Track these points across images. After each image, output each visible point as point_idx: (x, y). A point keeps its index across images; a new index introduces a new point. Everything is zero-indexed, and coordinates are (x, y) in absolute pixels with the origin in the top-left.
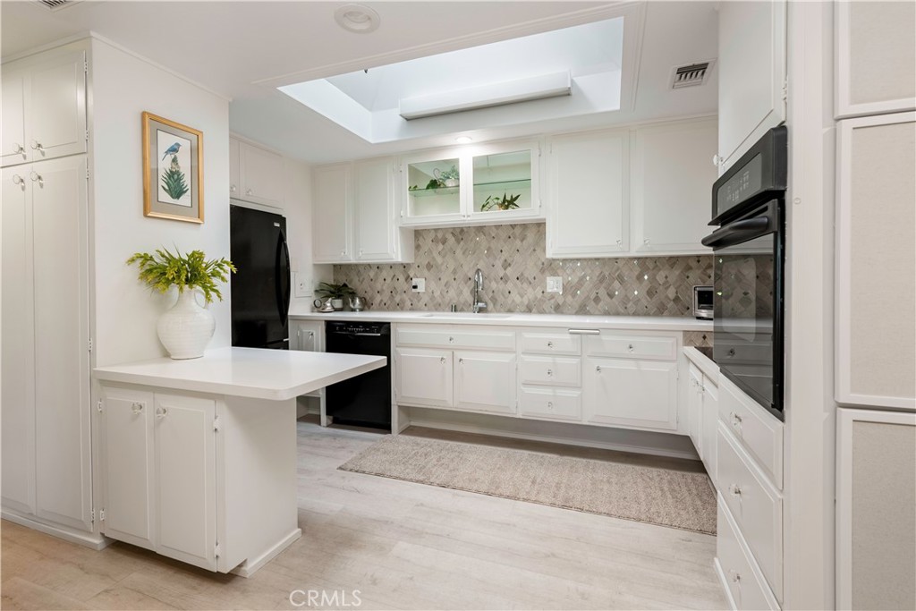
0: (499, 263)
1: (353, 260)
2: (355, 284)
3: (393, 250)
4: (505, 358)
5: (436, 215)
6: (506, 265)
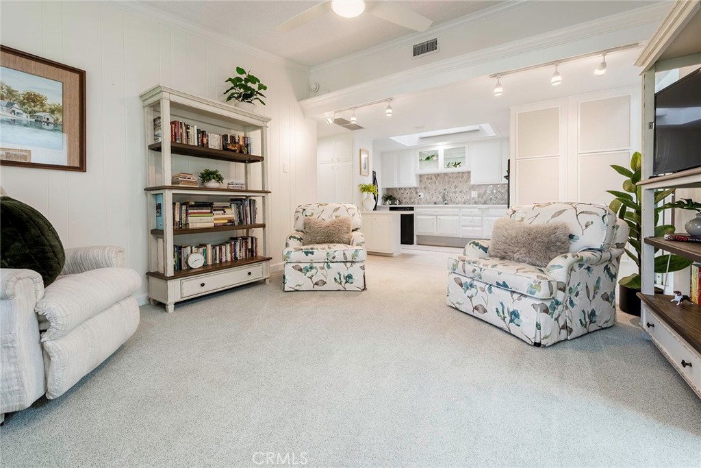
0: (453, 187)
1: (397, 186)
2: (396, 195)
3: (413, 183)
4: (456, 218)
5: (429, 169)
6: (456, 187)
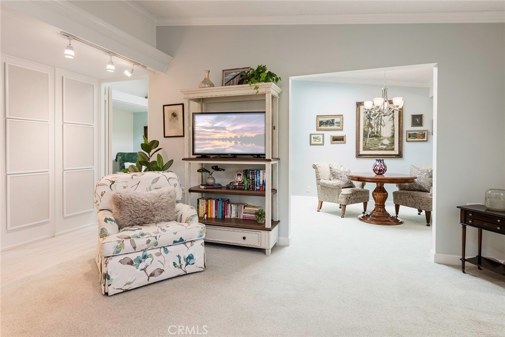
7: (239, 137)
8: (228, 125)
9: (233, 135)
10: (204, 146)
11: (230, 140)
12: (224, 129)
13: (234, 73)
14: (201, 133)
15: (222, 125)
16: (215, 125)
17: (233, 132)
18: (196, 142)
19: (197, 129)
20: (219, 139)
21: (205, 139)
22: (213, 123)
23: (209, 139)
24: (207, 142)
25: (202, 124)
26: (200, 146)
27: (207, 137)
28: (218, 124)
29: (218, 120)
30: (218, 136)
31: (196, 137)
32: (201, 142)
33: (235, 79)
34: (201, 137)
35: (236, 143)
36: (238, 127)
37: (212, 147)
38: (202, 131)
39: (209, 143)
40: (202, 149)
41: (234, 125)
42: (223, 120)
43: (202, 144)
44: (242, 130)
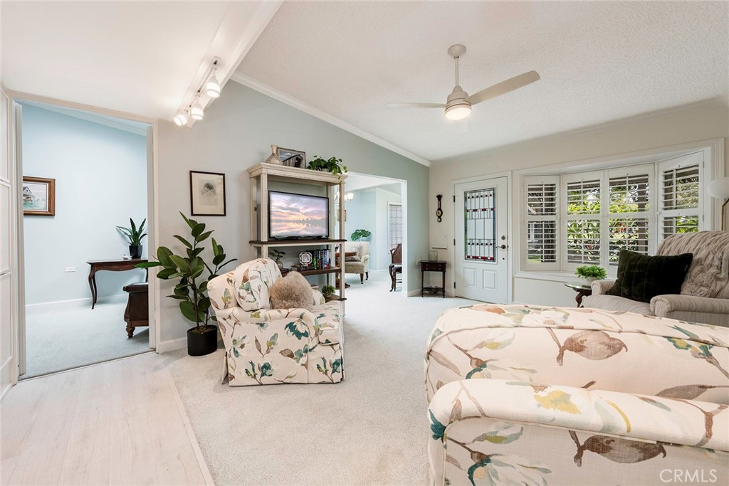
7: (310, 219)
8: (301, 207)
9: (305, 218)
10: (282, 228)
11: (303, 222)
12: (298, 210)
13: (289, 154)
14: (278, 214)
15: (296, 206)
16: (290, 206)
17: (305, 214)
18: (273, 224)
19: (273, 209)
20: (294, 221)
21: (281, 221)
22: (289, 204)
23: (285, 221)
24: (283, 223)
25: (278, 204)
26: (277, 228)
27: (283, 219)
28: (292, 206)
29: (293, 202)
30: (293, 218)
31: (273, 218)
32: (278, 224)
33: (291, 160)
34: (278, 218)
35: (308, 226)
36: (309, 210)
37: (288, 229)
38: (278, 211)
39: (285, 226)
40: (279, 232)
41: (306, 208)
42: (297, 202)
43: (279, 226)
44: (312, 213)
